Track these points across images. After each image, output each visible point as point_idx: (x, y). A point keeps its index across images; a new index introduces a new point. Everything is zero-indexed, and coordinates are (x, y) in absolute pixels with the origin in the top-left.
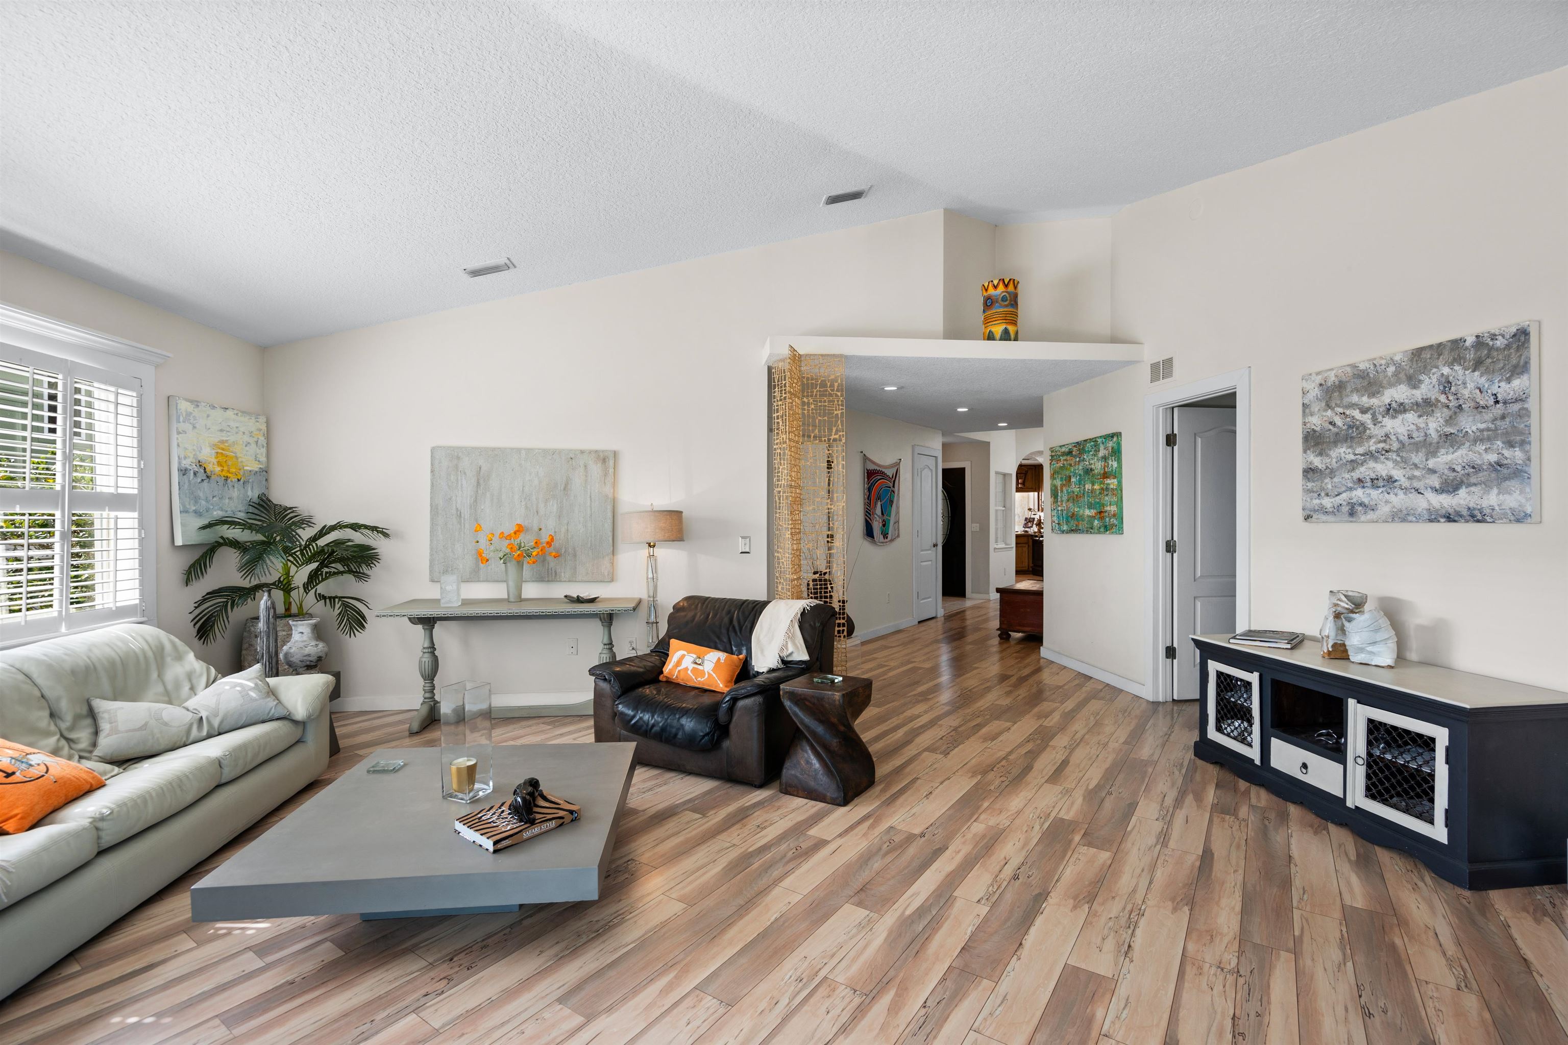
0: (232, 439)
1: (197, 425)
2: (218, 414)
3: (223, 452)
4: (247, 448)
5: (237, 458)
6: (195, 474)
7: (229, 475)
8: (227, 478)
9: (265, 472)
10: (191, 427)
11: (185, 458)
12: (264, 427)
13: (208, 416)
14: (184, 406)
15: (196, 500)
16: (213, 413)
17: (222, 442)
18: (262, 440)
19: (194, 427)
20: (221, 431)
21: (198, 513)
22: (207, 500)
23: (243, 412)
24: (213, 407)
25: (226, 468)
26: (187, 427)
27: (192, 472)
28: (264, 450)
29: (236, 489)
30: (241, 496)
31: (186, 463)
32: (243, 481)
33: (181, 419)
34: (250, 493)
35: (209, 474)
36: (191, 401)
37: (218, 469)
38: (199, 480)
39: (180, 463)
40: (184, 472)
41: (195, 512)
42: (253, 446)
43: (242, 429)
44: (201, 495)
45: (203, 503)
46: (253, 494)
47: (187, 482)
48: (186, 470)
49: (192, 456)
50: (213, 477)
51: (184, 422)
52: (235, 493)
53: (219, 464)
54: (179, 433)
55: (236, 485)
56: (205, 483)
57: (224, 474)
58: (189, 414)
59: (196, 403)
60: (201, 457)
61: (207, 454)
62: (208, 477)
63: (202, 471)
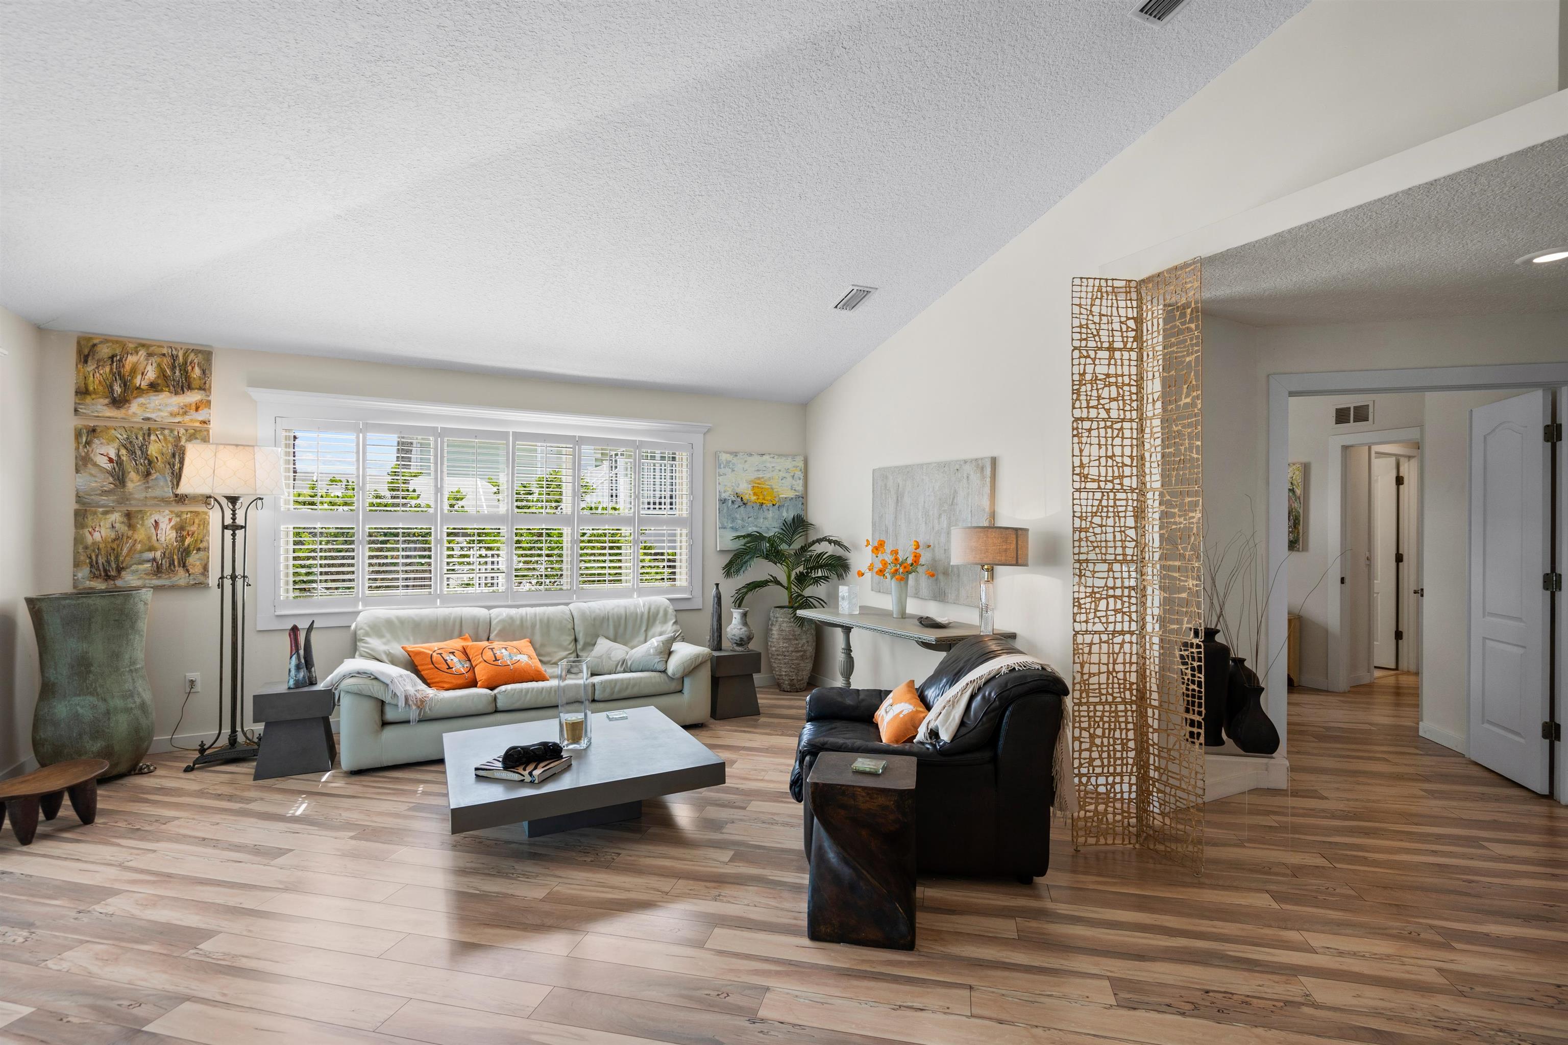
0: (768, 476)
1: (735, 469)
2: (756, 459)
3: (758, 486)
4: (783, 481)
5: (772, 489)
6: (733, 502)
7: (764, 502)
8: (762, 504)
9: (803, 498)
10: (730, 470)
11: (725, 492)
12: (801, 464)
13: (746, 461)
14: (724, 457)
15: (734, 520)
16: (749, 459)
17: (759, 478)
18: (799, 474)
19: (733, 471)
20: (758, 470)
21: (734, 529)
22: (743, 520)
23: (779, 455)
24: (751, 455)
25: (761, 497)
26: (728, 471)
27: (730, 502)
28: (801, 482)
29: (770, 512)
30: (776, 516)
31: (724, 495)
32: (778, 505)
33: (722, 466)
34: (785, 514)
35: (745, 501)
36: (731, 453)
37: (753, 498)
38: (737, 506)
39: (720, 495)
40: (723, 501)
41: (732, 528)
42: (790, 479)
43: (778, 468)
44: (738, 516)
45: (740, 522)
46: (788, 514)
47: (725, 508)
48: (725, 500)
49: (730, 490)
50: (749, 503)
51: (724, 467)
52: (770, 515)
53: (755, 494)
54: (720, 475)
55: (771, 509)
56: (742, 508)
57: (760, 501)
58: (728, 462)
59: (735, 454)
60: (738, 491)
61: (744, 488)
62: (744, 504)
63: (740, 500)
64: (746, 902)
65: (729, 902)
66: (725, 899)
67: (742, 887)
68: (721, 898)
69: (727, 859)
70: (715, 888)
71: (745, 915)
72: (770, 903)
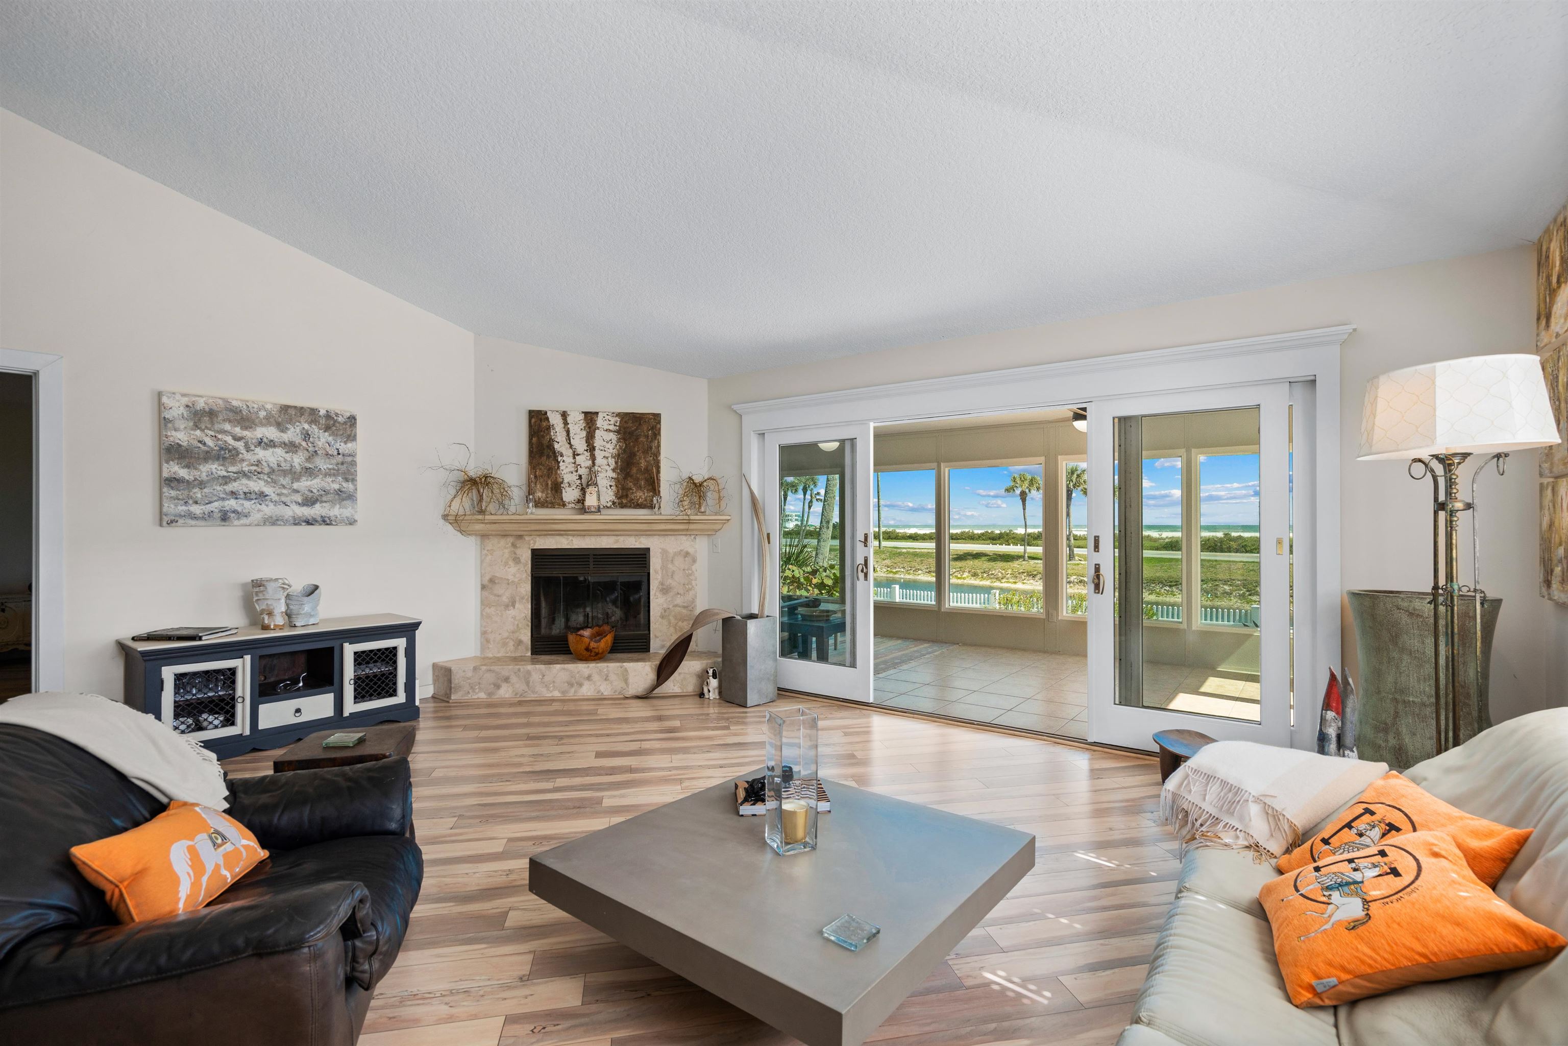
64: (477, 875)
65: (495, 871)
66: (500, 873)
67: (485, 887)
68: (505, 873)
69: (511, 914)
70: (515, 880)
71: (476, 865)
72: (451, 879)
